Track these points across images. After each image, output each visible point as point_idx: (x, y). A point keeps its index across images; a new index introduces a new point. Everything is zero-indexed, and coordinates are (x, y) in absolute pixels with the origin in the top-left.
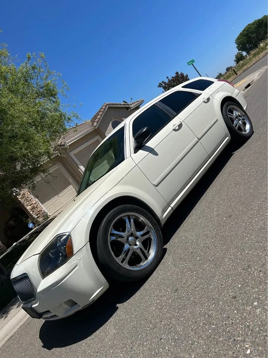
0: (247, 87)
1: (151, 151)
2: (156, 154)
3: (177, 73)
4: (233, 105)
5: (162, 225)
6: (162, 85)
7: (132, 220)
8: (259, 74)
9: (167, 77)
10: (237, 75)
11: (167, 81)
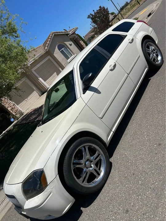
0: (149, 16)
1: (96, 90)
2: (99, 92)
3: (100, 7)
4: (149, 42)
5: (108, 146)
6: (90, 16)
7: (87, 149)
8: (157, 5)
9: (94, 11)
10: (140, 4)
11: (93, 13)
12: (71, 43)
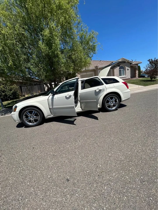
5: (46, 119)
6: (150, 60)
9: (155, 58)
11: (153, 60)
12: (129, 69)
